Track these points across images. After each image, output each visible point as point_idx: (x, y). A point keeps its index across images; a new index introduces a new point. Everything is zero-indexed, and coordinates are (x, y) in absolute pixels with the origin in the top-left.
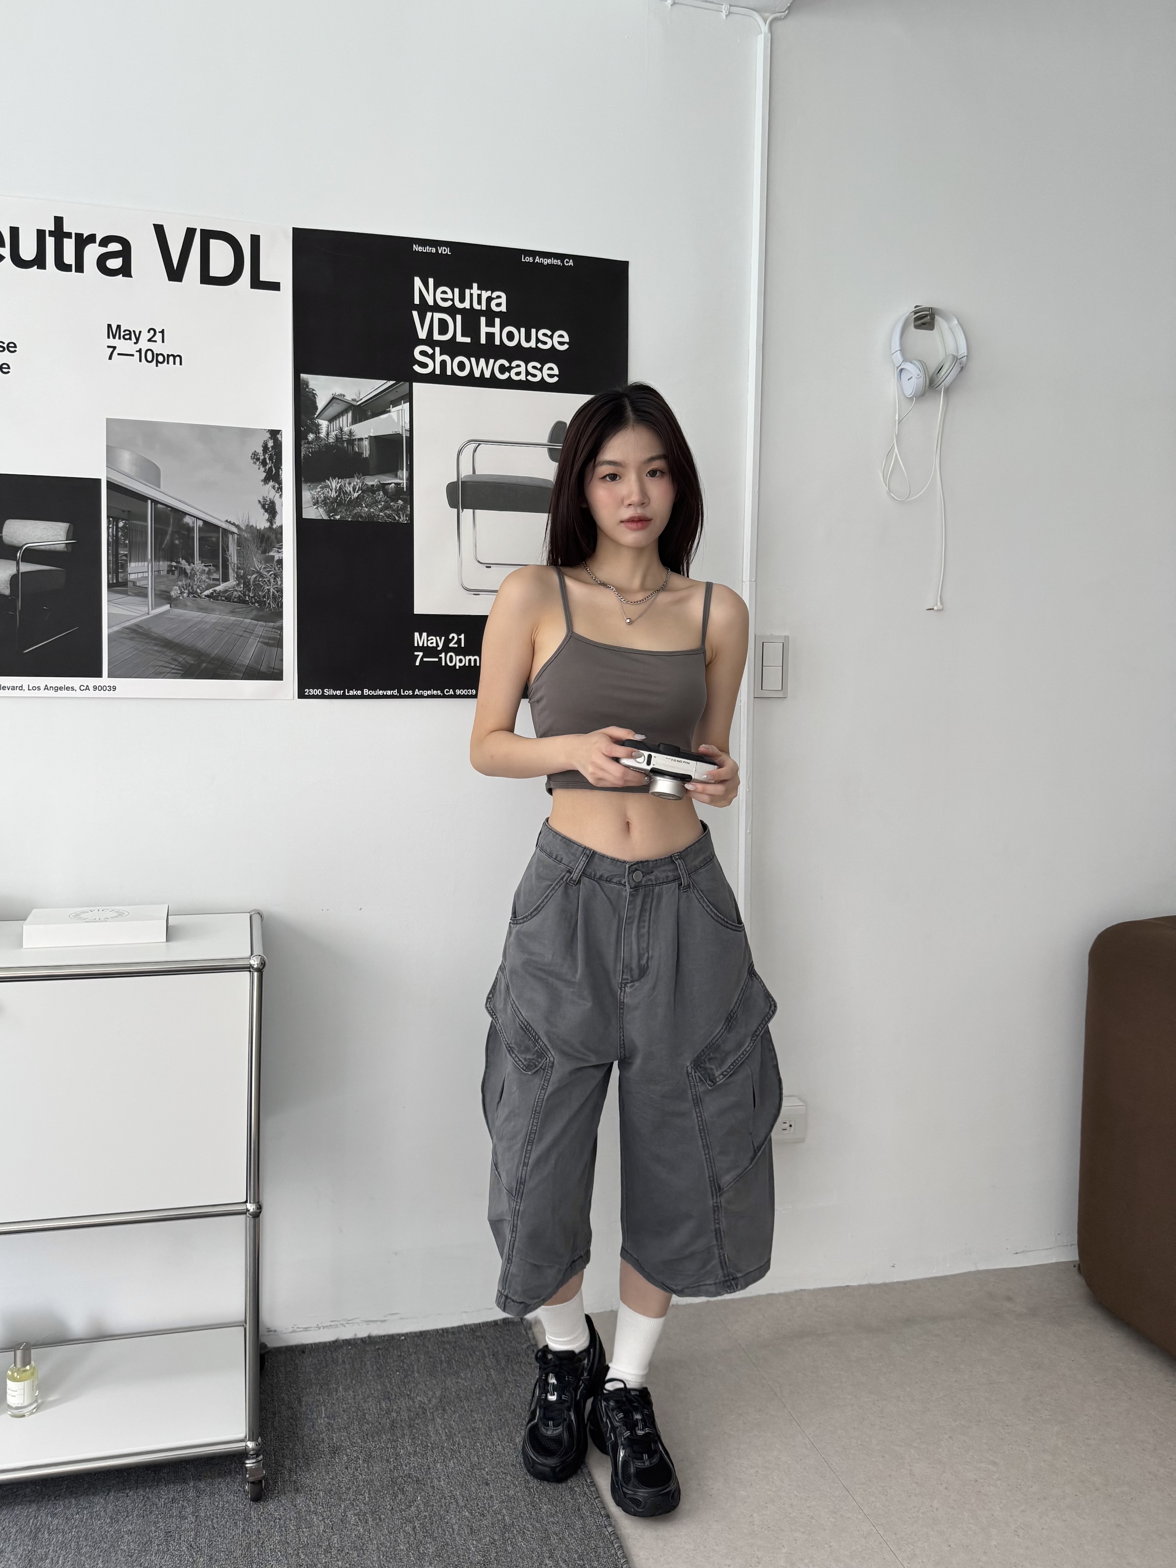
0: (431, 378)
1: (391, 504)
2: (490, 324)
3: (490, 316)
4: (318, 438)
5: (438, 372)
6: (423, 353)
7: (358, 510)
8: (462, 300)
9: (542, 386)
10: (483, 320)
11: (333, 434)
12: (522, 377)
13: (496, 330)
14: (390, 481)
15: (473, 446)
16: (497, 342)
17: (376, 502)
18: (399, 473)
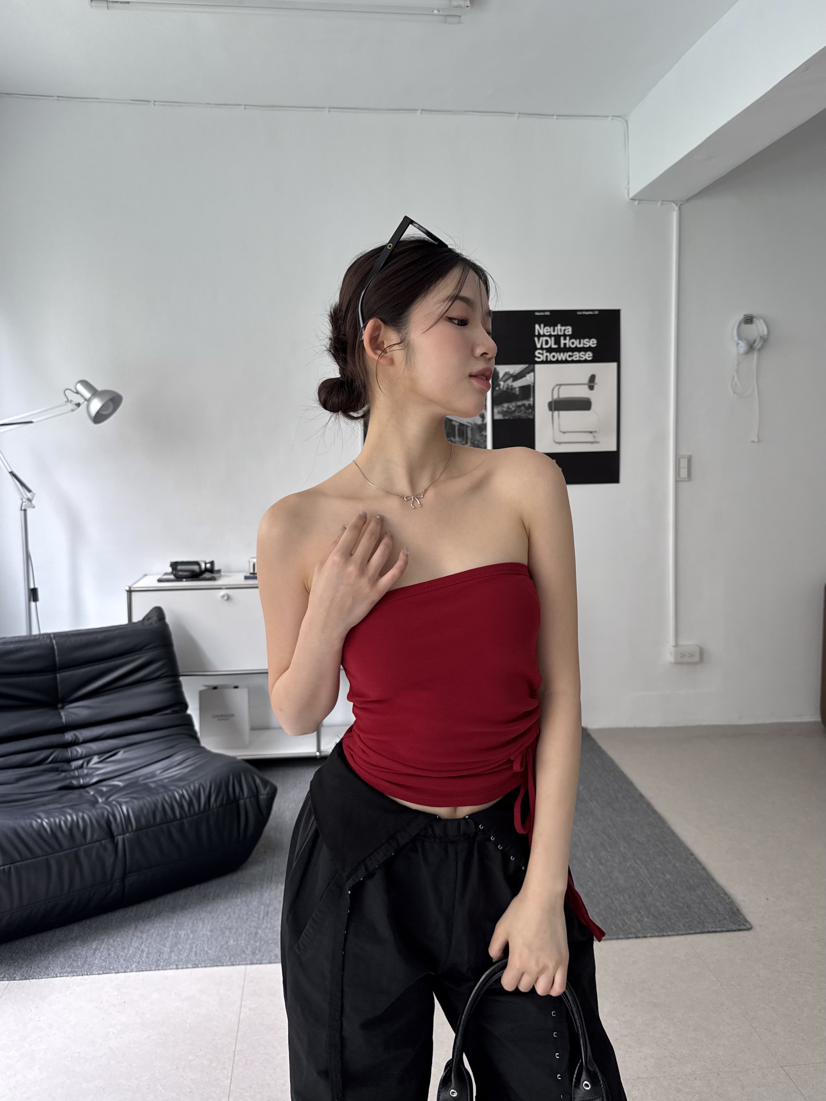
0: (542, 362)
1: (527, 411)
2: (565, 339)
3: (565, 336)
4: (500, 389)
5: (545, 360)
6: (539, 353)
7: (514, 415)
8: (554, 331)
9: (586, 361)
10: (562, 338)
11: (506, 386)
12: (578, 359)
13: (567, 341)
14: (526, 403)
15: (558, 387)
16: (568, 346)
17: (521, 411)
18: (530, 400)
